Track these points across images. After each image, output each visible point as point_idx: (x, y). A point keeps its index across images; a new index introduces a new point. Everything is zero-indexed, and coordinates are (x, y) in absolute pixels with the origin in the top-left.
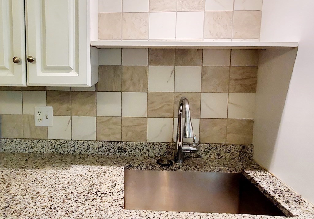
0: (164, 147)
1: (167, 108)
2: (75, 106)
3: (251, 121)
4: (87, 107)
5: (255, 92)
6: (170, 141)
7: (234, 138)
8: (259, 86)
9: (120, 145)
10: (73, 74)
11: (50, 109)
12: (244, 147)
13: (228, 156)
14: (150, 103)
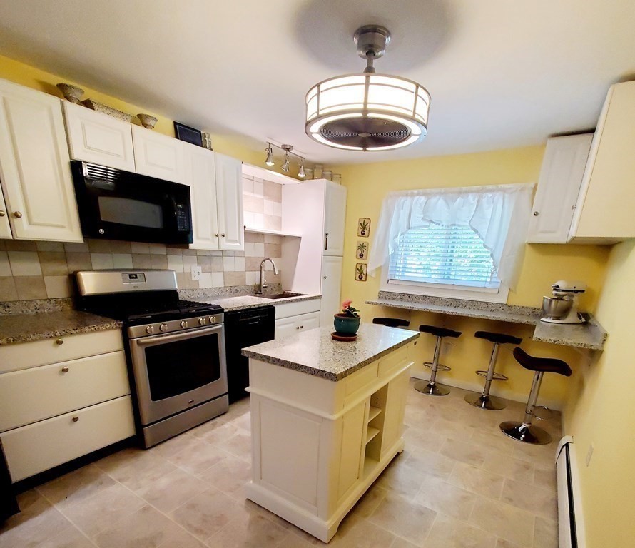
0: (253, 288)
1: (253, 266)
2: (213, 266)
3: (280, 271)
4: (219, 266)
5: (281, 257)
8: (283, 255)
9: (236, 288)
10: (238, 244)
11: (200, 268)
14: (246, 263)
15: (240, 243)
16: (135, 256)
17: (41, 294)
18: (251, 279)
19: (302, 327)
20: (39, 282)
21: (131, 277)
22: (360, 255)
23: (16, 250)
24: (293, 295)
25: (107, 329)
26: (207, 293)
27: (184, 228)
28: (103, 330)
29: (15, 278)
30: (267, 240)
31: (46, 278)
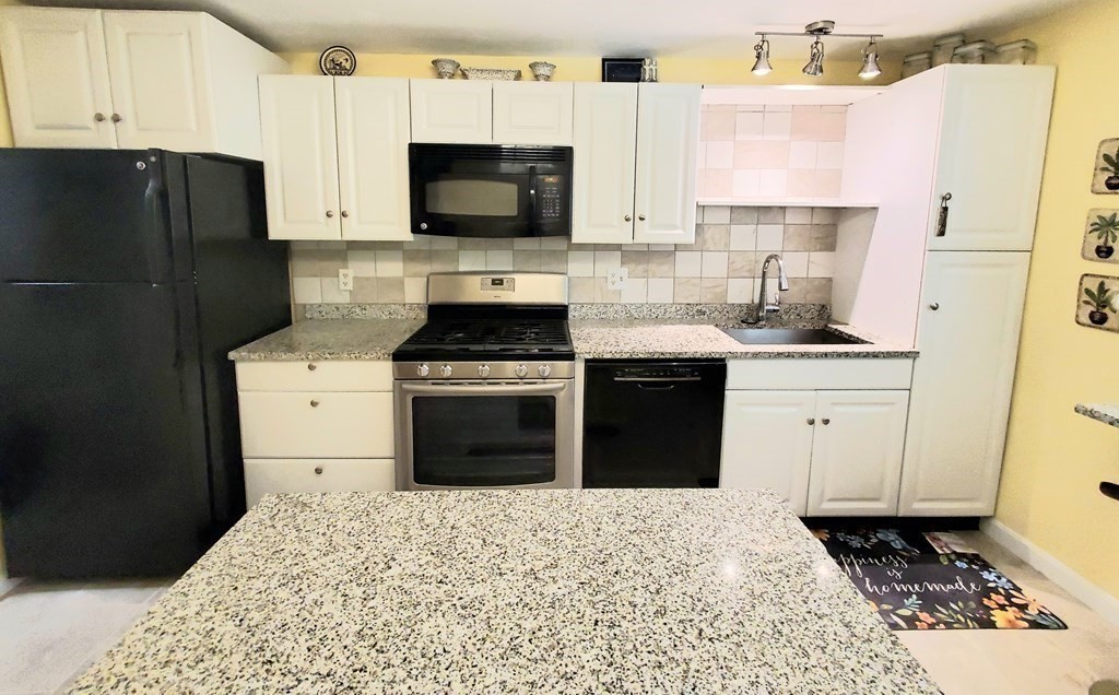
0: (745, 309)
1: (748, 268)
2: (653, 267)
3: (830, 280)
4: (666, 268)
5: (834, 250)
6: (750, 302)
7: (814, 298)
8: (839, 246)
9: (699, 307)
10: (680, 232)
11: (625, 271)
12: (823, 306)
13: (808, 316)
14: (730, 262)
15: (683, 229)
16: (516, 253)
17: (398, 299)
18: (742, 293)
19: (826, 422)
20: (398, 284)
21: (494, 282)
22: (1099, 250)
23: (384, 249)
24: (850, 340)
25: (371, 359)
26: (633, 312)
27: (554, 212)
28: (365, 360)
29: (378, 279)
30: (790, 218)
31: (406, 279)
